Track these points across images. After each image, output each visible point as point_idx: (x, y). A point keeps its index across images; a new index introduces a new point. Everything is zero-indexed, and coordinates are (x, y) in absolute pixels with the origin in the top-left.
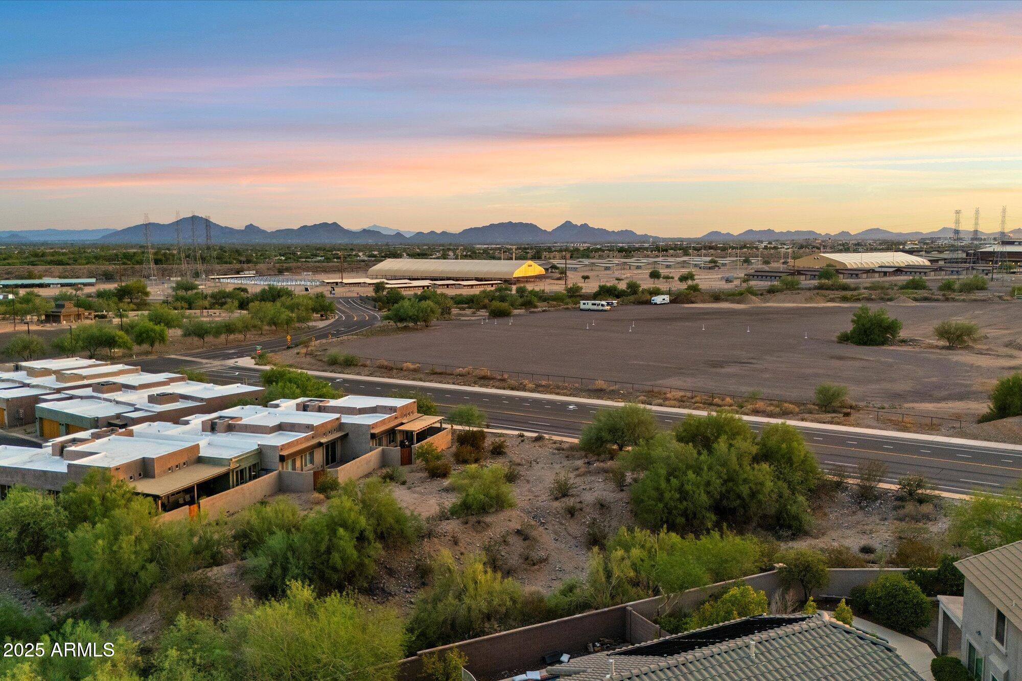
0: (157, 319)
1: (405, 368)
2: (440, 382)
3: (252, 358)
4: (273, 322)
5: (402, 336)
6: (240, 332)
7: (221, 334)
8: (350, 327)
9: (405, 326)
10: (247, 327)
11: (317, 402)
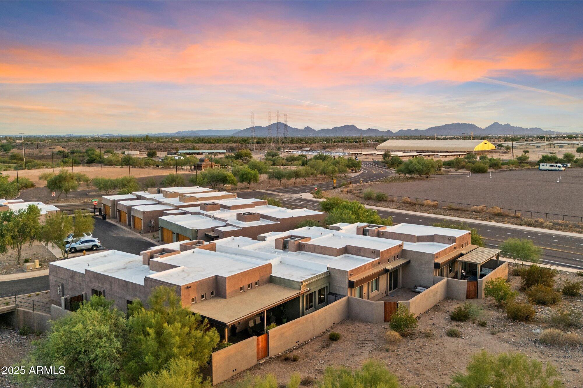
0: (254, 166)
1: (426, 204)
2: (458, 217)
3: (311, 193)
4: (324, 172)
5: (412, 183)
6: (303, 177)
7: (292, 177)
8: (373, 177)
9: (411, 177)
10: (307, 174)
11: (375, 228)
